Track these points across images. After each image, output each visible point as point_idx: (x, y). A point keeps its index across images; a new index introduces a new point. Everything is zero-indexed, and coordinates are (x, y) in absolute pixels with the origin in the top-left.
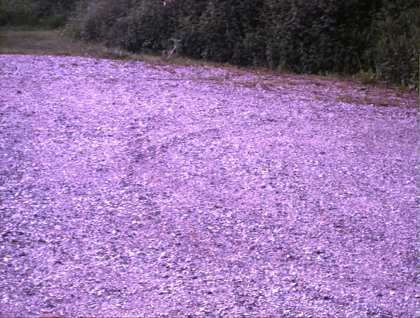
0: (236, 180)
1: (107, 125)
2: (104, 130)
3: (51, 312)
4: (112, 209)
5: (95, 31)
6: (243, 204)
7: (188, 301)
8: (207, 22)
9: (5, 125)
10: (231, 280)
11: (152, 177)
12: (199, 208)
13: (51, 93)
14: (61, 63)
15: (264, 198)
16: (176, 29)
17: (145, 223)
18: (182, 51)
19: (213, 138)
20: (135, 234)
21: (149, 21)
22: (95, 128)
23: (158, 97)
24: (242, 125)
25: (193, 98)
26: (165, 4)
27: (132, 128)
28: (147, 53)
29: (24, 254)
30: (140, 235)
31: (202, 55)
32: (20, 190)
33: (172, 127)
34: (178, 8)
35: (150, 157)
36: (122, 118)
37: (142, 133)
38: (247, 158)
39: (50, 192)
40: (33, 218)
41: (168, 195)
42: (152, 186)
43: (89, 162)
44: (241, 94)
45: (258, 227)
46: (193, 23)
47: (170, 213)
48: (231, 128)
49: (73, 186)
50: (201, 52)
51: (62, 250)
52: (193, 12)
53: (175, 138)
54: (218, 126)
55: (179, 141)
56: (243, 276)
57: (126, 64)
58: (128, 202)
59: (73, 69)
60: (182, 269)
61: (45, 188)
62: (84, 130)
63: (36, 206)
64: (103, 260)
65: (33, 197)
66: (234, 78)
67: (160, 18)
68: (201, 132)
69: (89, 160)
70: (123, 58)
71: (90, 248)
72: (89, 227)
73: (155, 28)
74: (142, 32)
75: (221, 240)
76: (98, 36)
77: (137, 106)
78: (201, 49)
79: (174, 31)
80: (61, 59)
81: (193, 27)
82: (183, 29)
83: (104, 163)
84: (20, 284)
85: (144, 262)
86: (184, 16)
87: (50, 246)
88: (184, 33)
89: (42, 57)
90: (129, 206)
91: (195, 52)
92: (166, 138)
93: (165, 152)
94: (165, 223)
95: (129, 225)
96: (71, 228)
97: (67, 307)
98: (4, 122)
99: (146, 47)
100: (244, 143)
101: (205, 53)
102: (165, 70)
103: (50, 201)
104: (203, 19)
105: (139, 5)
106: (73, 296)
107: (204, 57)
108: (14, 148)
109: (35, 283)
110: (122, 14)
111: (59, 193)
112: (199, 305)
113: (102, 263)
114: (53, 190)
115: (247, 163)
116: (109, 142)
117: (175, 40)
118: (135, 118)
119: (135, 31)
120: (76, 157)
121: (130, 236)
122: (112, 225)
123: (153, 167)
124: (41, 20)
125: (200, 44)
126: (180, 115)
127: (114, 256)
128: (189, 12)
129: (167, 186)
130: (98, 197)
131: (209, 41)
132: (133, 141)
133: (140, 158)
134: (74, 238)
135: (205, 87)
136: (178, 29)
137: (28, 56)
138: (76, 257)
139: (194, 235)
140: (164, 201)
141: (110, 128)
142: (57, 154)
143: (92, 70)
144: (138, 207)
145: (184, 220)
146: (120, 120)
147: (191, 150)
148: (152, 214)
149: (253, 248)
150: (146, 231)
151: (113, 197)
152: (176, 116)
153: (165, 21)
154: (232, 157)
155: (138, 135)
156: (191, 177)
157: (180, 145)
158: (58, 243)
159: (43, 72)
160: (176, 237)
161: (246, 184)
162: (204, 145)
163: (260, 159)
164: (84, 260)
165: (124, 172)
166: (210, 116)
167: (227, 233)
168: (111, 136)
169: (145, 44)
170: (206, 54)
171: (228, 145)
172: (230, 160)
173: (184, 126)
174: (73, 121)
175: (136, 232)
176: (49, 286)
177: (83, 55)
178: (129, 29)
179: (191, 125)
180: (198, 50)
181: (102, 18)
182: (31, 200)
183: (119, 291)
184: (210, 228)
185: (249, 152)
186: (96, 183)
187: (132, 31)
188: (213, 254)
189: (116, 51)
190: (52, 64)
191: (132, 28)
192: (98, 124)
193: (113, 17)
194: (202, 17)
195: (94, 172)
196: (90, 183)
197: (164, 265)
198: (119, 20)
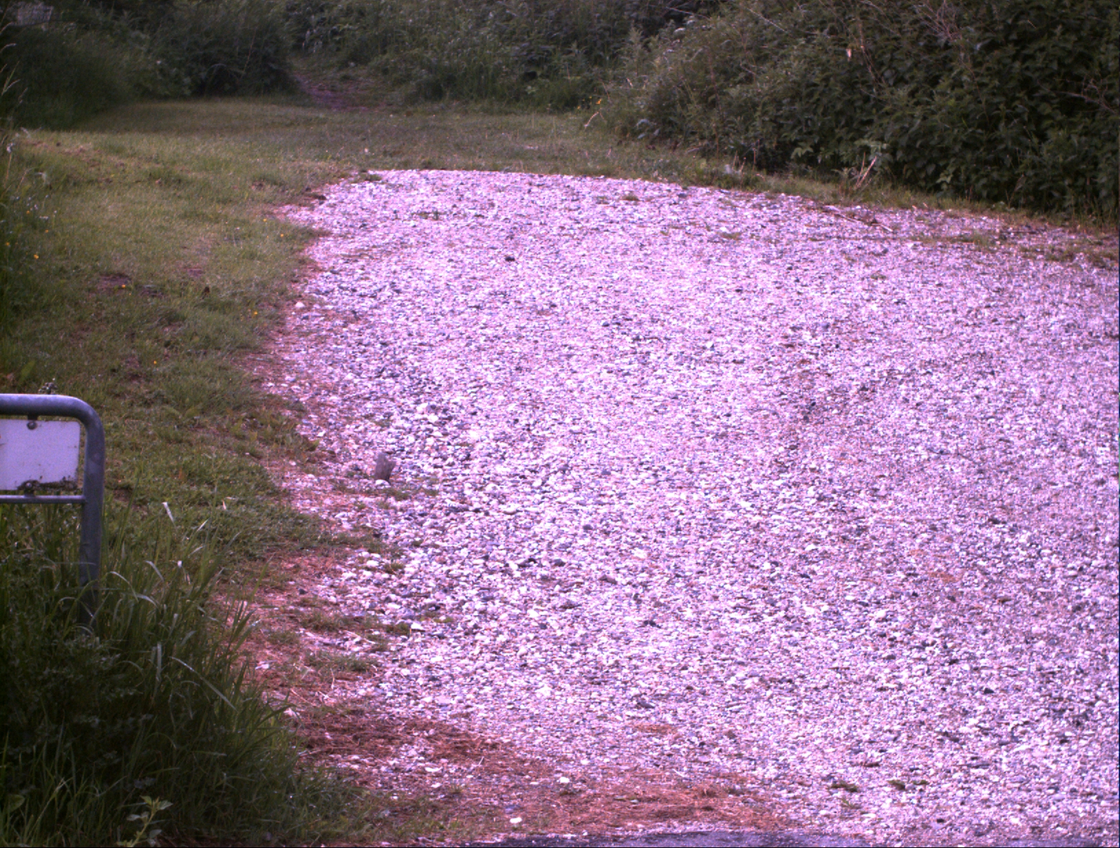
0: (1036, 465)
1: (729, 338)
2: (723, 348)
3: (647, 718)
4: (757, 518)
5: (672, 118)
6: (1053, 516)
7: (941, 705)
8: (952, 102)
9: (489, 332)
10: (1033, 669)
11: (843, 454)
12: (956, 523)
13: (585, 262)
14: (598, 194)
15: (1102, 506)
16: (875, 118)
17: (835, 550)
18: (889, 171)
19: (980, 373)
20: (813, 572)
21: (810, 95)
22: (701, 344)
23: (842, 278)
24: (1046, 346)
25: (925, 283)
26: (849, 53)
27: (788, 346)
28: (803, 174)
29: (570, 605)
30: (826, 574)
31: (939, 181)
32: (543, 473)
33: (882, 347)
34: (882, 64)
35: (835, 411)
36: (761, 323)
37: (812, 357)
38: (1059, 417)
39: (613, 480)
40: (581, 531)
41: (882, 492)
42: (844, 473)
43: (696, 417)
44: (1040, 276)
45: (1089, 565)
46: (917, 104)
47: (889, 531)
48: (1021, 351)
49: (664, 469)
50: (937, 174)
51: (654, 599)
52: (920, 75)
53: (891, 371)
54: (989, 347)
55: (900, 377)
56: (1060, 662)
57: (755, 200)
58: (793, 504)
59: (629, 209)
60: (924, 645)
61: (600, 472)
62: (674, 349)
63: (584, 508)
64: (746, 622)
65: (575, 490)
66: (1021, 239)
67: (838, 89)
68: (950, 358)
69: (694, 413)
70: (748, 185)
71: (716, 598)
72: (710, 553)
73: (824, 114)
74: (790, 122)
75: (1010, 589)
76: (681, 131)
77: (795, 297)
78: (937, 166)
79: (870, 122)
80: (595, 183)
81: (918, 112)
82: (894, 117)
83: (731, 421)
84: (571, 662)
85: (839, 628)
86: (895, 84)
87: (628, 589)
88: (897, 127)
89: (548, 179)
90: (797, 514)
91: (923, 175)
92: (868, 369)
93: (868, 400)
94: (880, 550)
95: (800, 552)
96: (669, 556)
97: (680, 711)
98: (486, 326)
99: (799, 160)
100: (1053, 387)
101: (946, 178)
102: (852, 216)
103: (615, 498)
104: (943, 94)
105: (784, 57)
106: (689, 688)
107: (944, 187)
108: (518, 384)
109: (604, 662)
110: (742, 76)
111: (634, 483)
112: (965, 713)
113: (746, 627)
114: (618, 475)
115: (1061, 430)
116: (736, 376)
117: (872, 145)
118: (792, 324)
119: (774, 120)
120: (664, 406)
121: (803, 576)
122: (761, 551)
123: (843, 432)
124: (530, 89)
125: (934, 155)
126: (897, 321)
127: (770, 614)
128: (907, 76)
129: (878, 473)
130: (724, 493)
131: (957, 148)
132: (793, 376)
133: (811, 412)
134: (678, 576)
135: (954, 258)
136: (880, 118)
137: (515, 176)
138: (689, 614)
139: (948, 578)
140: (875, 506)
141: (735, 345)
142: (618, 398)
143: (675, 213)
144: (817, 515)
145: (921, 545)
146: (759, 327)
147: (930, 397)
148: (850, 531)
149: (1078, 609)
150: (838, 565)
151: (756, 495)
152: (888, 322)
153: (848, 97)
154: (1026, 416)
155: (803, 361)
156: (933, 455)
157: (903, 386)
158: (645, 585)
159: (557, 214)
160: (906, 580)
161: (1059, 474)
162: (959, 388)
163: (1091, 421)
164: (705, 621)
165: (777, 441)
166: (970, 323)
167: (1020, 575)
168: (742, 362)
169: (799, 151)
170: (948, 180)
171: (1014, 388)
172: (1021, 422)
173: (911, 345)
174: (647, 326)
175: (814, 567)
176: (636, 667)
177: (647, 176)
178: (758, 114)
179: (925, 343)
180: (931, 169)
181: (692, 86)
182: (571, 495)
183: (790, 681)
184: (981, 563)
185: (1064, 407)
186: (715, 463)
187: (767, 119)
188: (991, 617)
189: (728, 169)
190: (576, 196)
191: (765, 113)
192: (707, 336)
193: (717, 85)
194: (939, 88)
195: (709, 439)
196: (701, 463)
197: (883, 635)
198: (734, 92)
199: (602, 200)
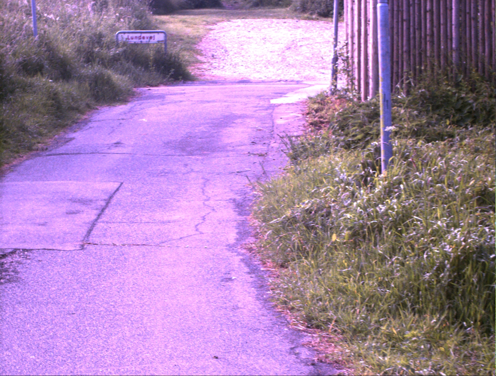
5: (305, 6)
11: (290, 53)
27: (293, 41)
33: (311, 41)
35: (293, 48)
36: (291, 38)
37: (296, 42)
55: (310, 44)
57: (314, 22)
59: (283, 24)
76: (306, 9)
77: (302, 35)
80: (279, 20)
83: (274, 50)
92: (305, 43)
93: (301, 47)
108: (241, 47)
118: (297, 38)
123: (293, 51)
124: (279, 3)
132: (290, 44)
137: (262, 19)
143: (292, 24)
159: (266, 25)
165: (280, 52)
174: (268, 39)
178: (323, 4)
190: (273, 22)
199: (278, 23)
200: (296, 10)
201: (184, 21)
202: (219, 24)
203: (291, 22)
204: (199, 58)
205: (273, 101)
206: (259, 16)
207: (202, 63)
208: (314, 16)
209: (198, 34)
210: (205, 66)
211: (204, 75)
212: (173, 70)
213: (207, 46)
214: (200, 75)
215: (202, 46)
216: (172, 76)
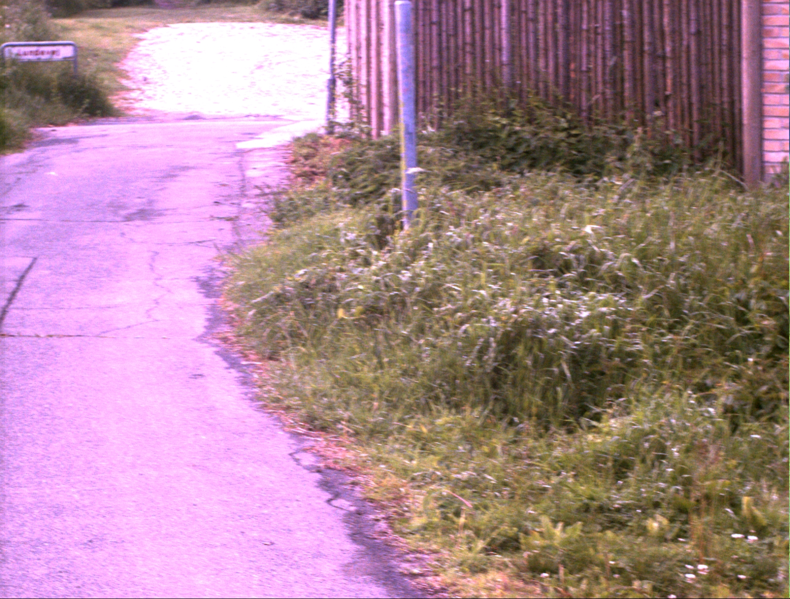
14: (242, 27)
57: (296, 26)
59: (249, 30)
76: (284, 8)
80: (243, 24)
89: (228, 24)
132: (261, 61)
137: (217, 23)
143: (263, 30)
177: (263, 22)
190: (234, 27)
200: (268, 9)
201: (98, 27)
202: (152, 31)
203: (262, 27)
204: (125, 82)
205: (241, 146)
206: (212, 19)
207: (130, 90)
208: (296, 18)
209: (120, 46)
210: (134, 95)
211: (134, 109)
212: (88, 100)
213: (136, 65)
214: (127, 109)
215: (128, 65)
216: (86, 110)
